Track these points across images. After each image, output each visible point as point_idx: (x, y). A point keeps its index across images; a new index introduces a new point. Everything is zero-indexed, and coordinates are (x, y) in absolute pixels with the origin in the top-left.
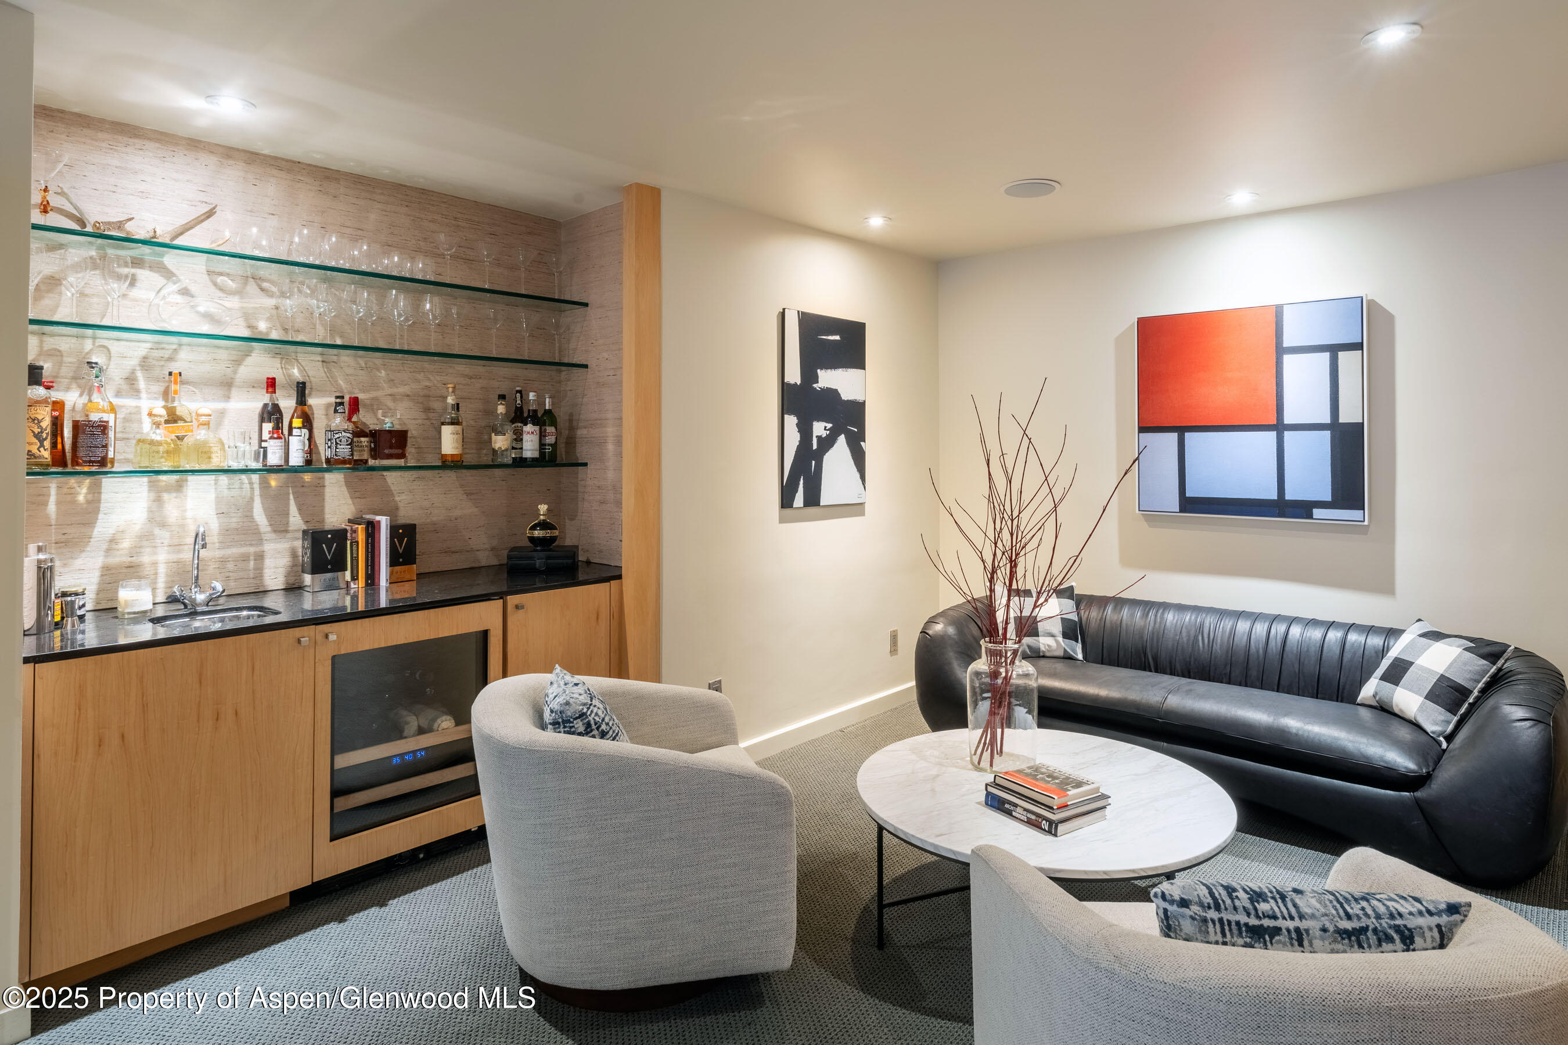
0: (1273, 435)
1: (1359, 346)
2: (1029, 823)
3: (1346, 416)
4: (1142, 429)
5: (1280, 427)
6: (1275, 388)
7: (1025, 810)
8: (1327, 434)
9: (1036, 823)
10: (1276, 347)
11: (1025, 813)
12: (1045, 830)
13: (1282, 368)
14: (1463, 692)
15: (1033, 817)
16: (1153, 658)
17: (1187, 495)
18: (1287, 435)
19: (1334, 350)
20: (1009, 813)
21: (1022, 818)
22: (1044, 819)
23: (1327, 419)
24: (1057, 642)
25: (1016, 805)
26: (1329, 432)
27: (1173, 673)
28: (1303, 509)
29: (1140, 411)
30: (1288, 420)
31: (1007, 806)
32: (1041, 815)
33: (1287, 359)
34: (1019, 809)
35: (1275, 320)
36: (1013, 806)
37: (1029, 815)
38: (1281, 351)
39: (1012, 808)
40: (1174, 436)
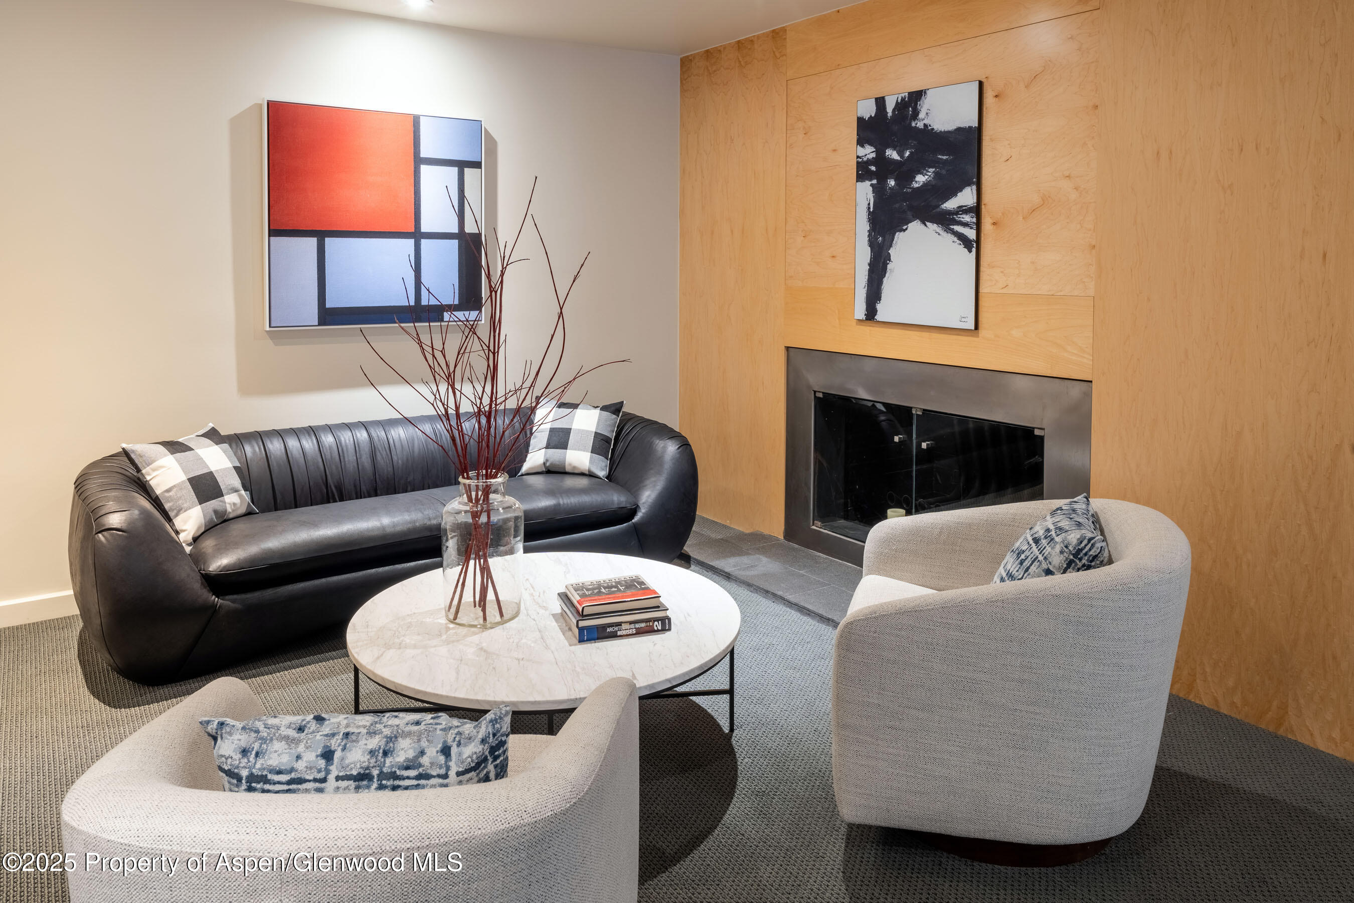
0: (411, 242)
1: (477, 165)
2: (639, 633)
3: (470, 228)
4: (273, 233)
5: (417, 235)
6: (413, 196)
7: (631, 623)
8: (455, 242)
9: (647, 629)
10: (414, 156)
11: (632, 626)
12: (658, 631)
13: (419, 177)
14: (607, 440)
15: (643, 625)
16: (336, 487)
17: (327, 306)
18: (424, 242)
19: (462, 165)
20: (614, 636)
21: (630, 632)
22: (654, 621)
23: (455, 230)
24: (241, 496)
25: (619, 624)
26: (457, 241)
27: (359, 496)
28: (435, 313)
29: (272, 211)
30: (424, 229)
31: (609, 630)
32: (650, 618)
33: (424, 168)
34: (624, 626)
35: (413, 129)
36: (616, 626)
37: (637, 626)
38: (418, 161)
39: (616, 629)
40: (313, 242)
